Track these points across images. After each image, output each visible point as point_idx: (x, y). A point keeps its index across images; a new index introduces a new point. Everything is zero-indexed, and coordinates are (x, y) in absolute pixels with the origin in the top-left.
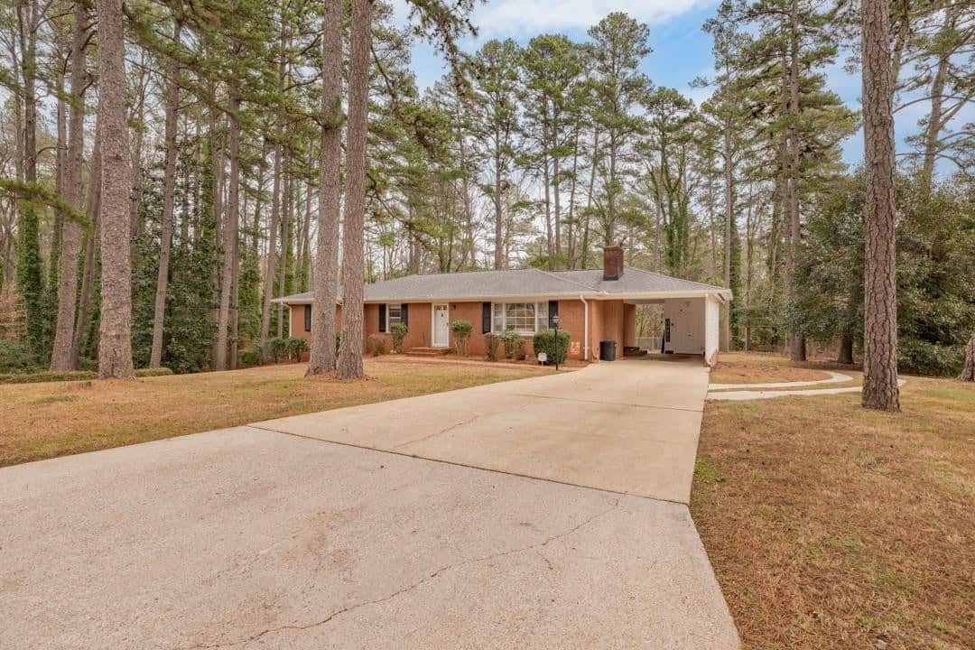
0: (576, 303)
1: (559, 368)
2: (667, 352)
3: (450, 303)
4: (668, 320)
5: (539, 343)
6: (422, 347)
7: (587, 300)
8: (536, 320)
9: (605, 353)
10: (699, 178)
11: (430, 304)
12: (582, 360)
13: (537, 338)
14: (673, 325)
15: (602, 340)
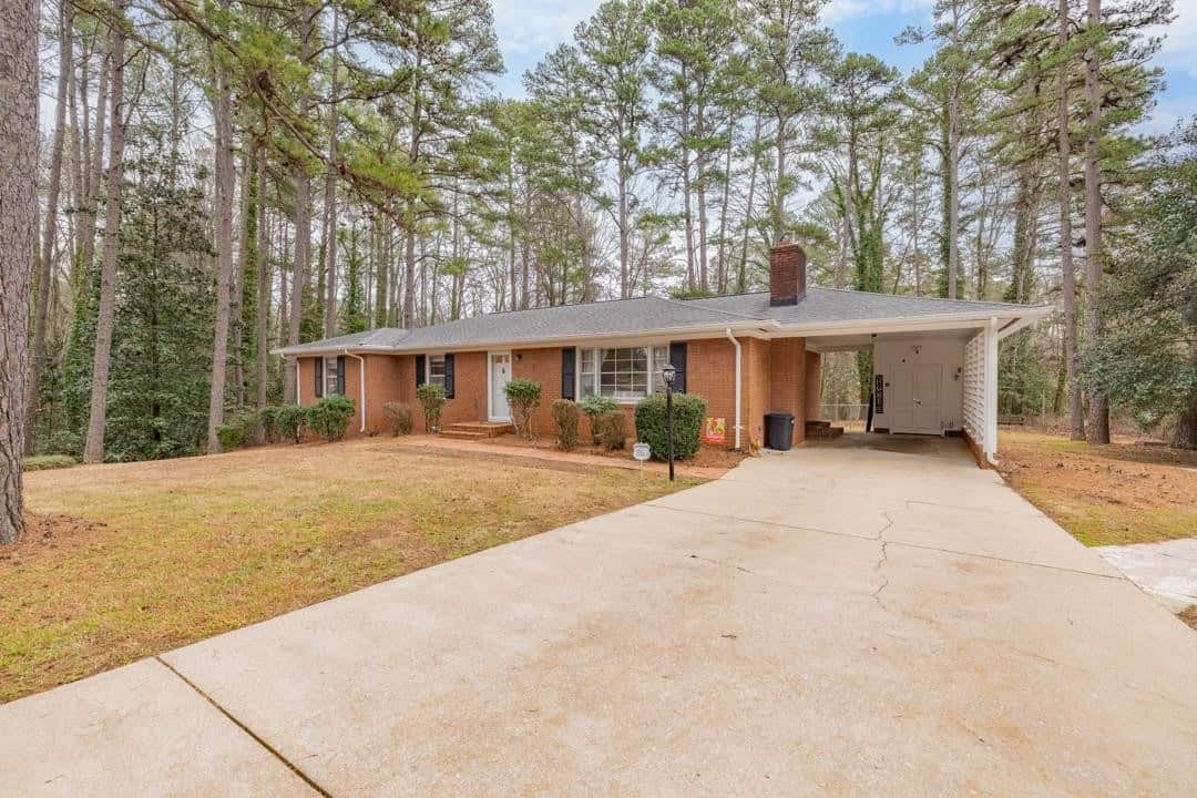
0: (721, 345)
2: (878, 431)
3: (513, 351)
4: (880, 378)
6: (471, 422)
7: (737, 338)
8: (649, 376)
9: (774, 434)
10: (900, 189)
11: (485, 353)
12: (731, 451)
13: (642, 411)
14: (887, 385)
15: (768, 413)
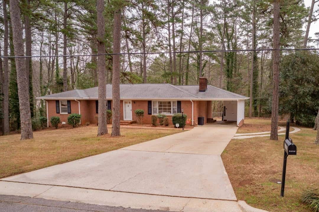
0: (189, 102)
1: (184, 129)
2: (224, 120)
4: (225, 107)
5: (175, 120)
8: (172, 109)
9: (200, 122)
10: (242, 32)
11: (123, 101)
12: (191, 126)
13: (174, 117)
14: (226, 109)
15: (199, 117)
